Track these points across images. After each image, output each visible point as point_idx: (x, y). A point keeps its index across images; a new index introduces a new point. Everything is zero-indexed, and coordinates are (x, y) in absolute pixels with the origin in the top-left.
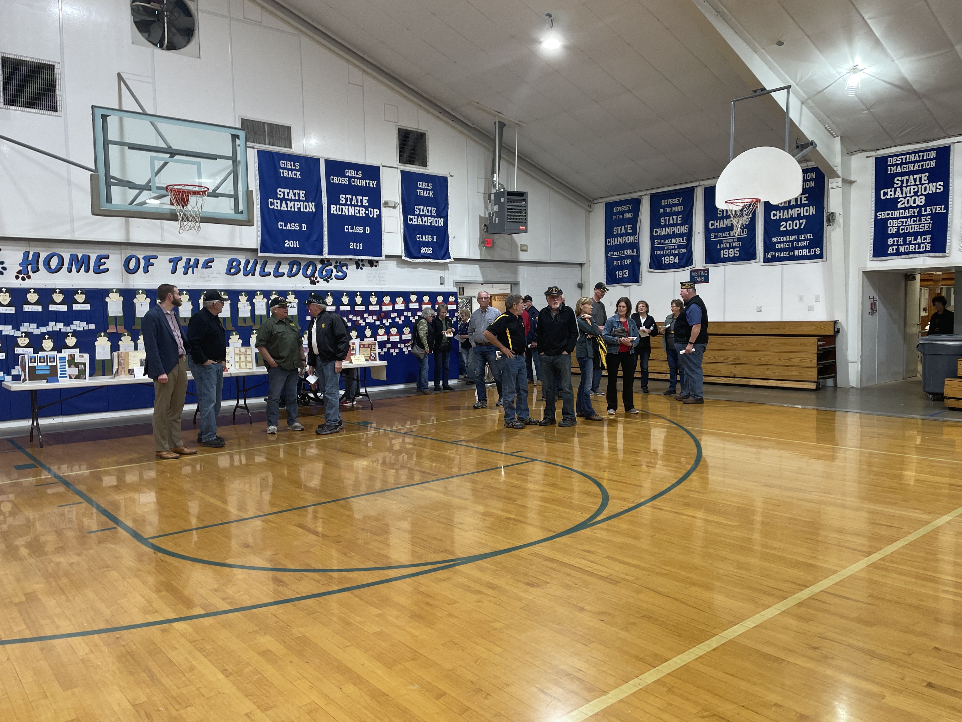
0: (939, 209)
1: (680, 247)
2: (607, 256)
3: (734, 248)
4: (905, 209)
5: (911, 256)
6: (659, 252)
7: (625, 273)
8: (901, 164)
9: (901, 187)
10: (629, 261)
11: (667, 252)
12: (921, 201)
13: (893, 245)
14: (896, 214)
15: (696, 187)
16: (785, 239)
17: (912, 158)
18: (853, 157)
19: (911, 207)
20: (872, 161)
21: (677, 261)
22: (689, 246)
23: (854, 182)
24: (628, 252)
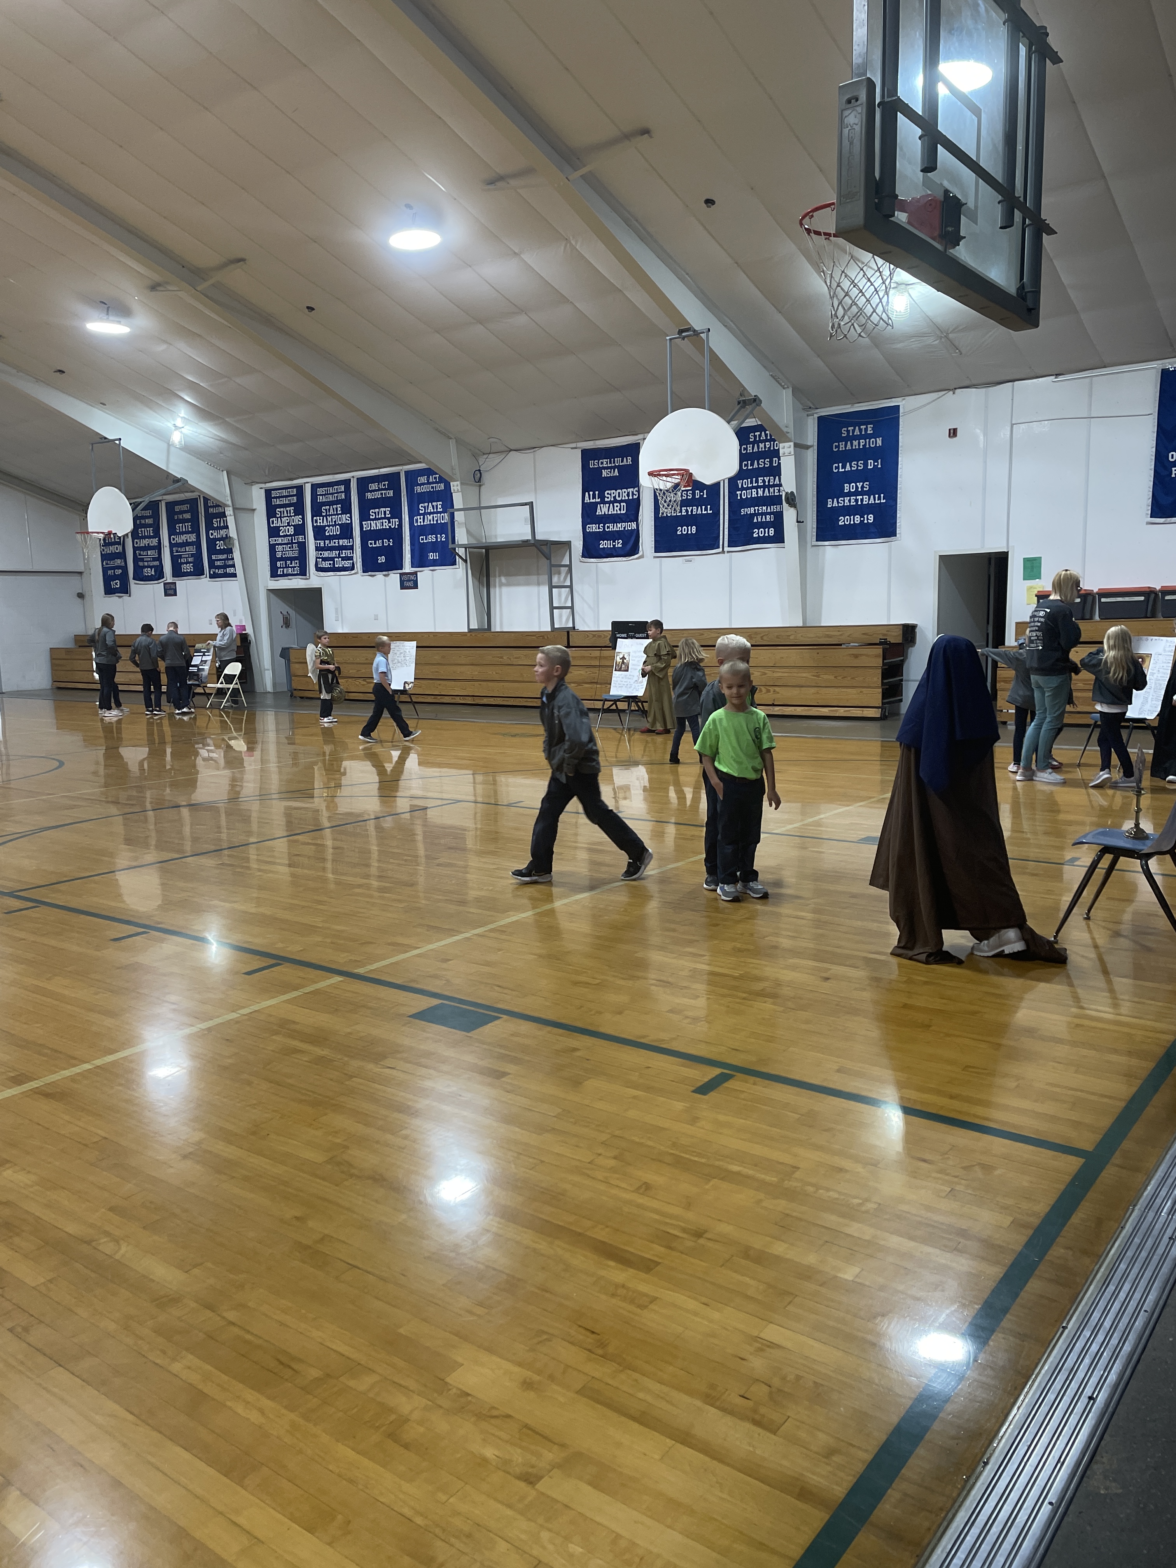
0: (301, 538)
1: (154, 559)
2: (103, 565)
3: (190, 563)
4: (284, 536)
5: (290, 577)
6: (141, 564)
7: (116, 584)
8: (279, 497)
9: (280, 517)
10: (120, 571)
11: (146, 564)
12: (291, 531)
13: (280, 568)
14: (280, 540)
15: (160, 501)
16: (220, 557)
17: (285, 493)
18: (253, 487)
19: (287, 536)
20: (263, 491)
21: (153, 573)
22: (159, 559)
23: (254, 510)
24: (118, 562)
